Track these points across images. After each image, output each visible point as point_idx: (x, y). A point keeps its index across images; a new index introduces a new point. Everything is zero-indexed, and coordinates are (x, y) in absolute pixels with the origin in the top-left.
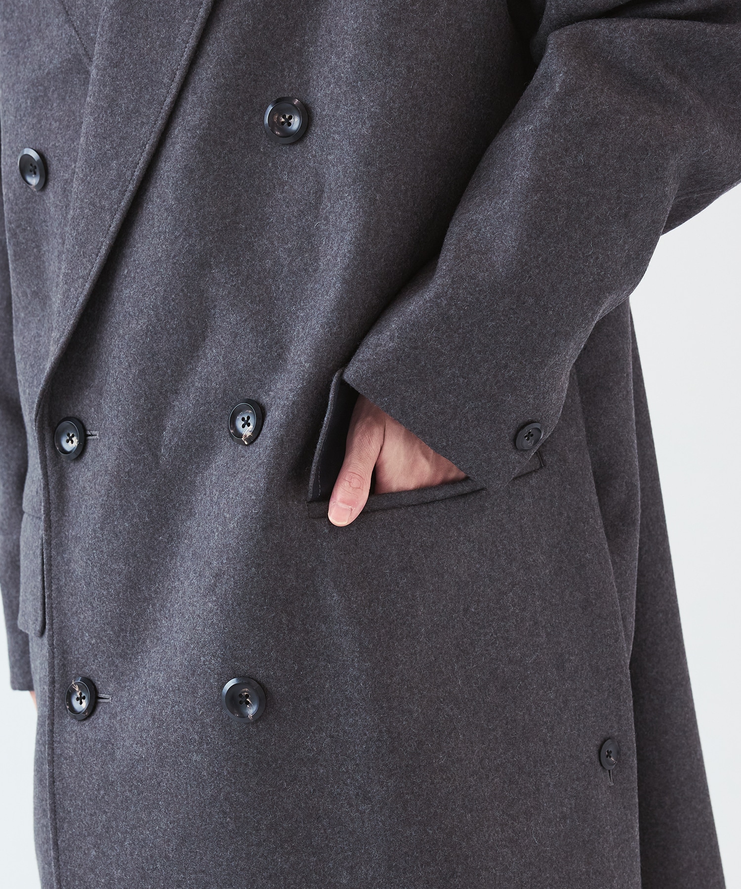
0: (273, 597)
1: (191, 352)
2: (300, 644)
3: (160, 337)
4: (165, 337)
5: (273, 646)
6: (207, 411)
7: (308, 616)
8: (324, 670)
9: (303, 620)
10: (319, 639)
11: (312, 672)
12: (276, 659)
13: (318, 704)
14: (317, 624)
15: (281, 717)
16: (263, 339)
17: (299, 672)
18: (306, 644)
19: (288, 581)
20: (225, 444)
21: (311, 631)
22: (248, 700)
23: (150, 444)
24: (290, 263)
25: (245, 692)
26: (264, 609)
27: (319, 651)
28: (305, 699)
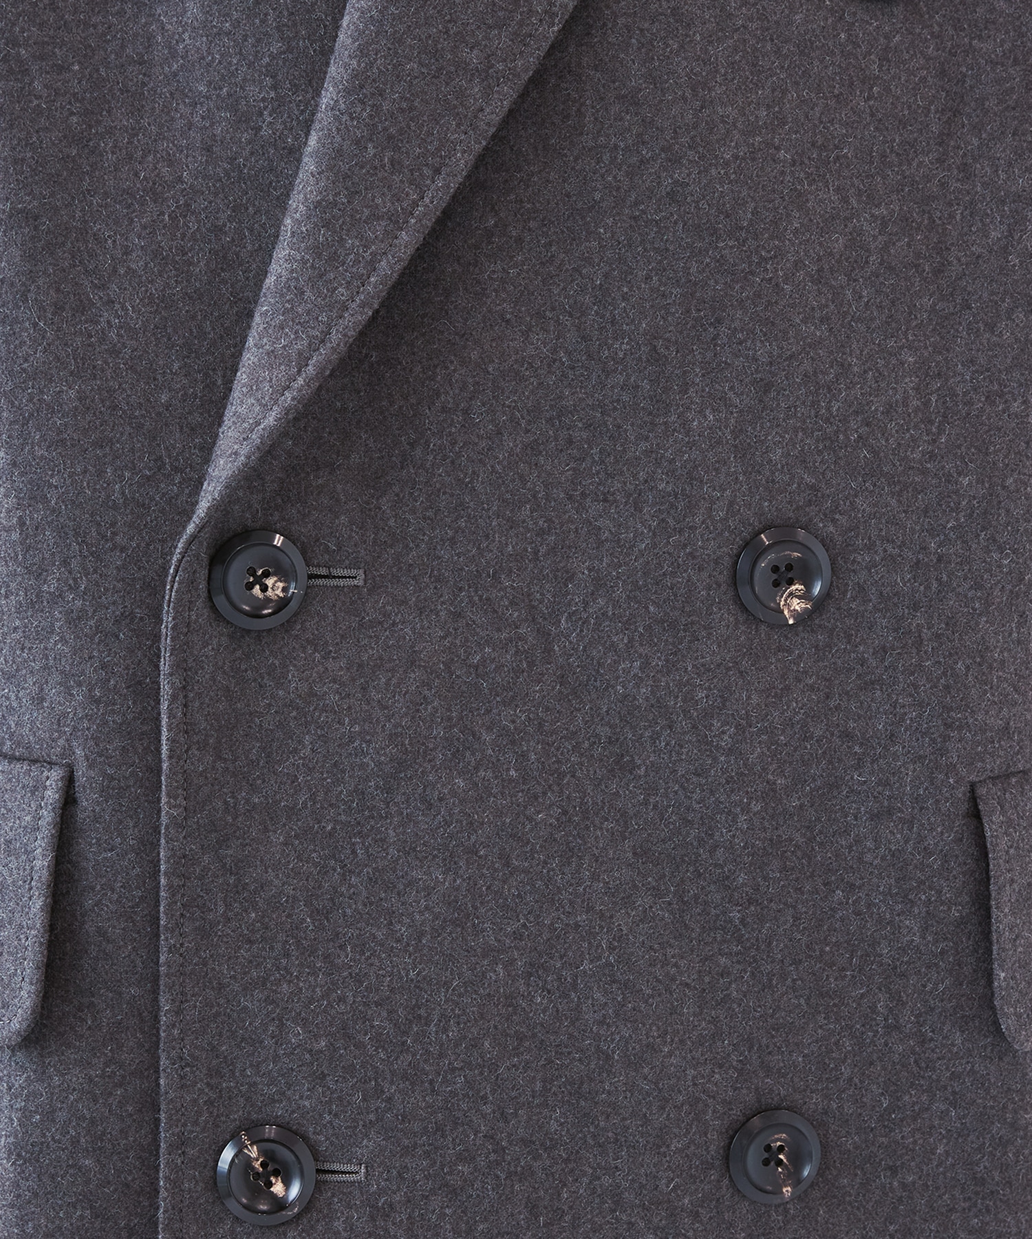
0: (868, 955)
1: (650, 414)
2: (903, 1060)
3: (582, 375)
4: (594, 376)
5: (849, 1052)
6: (685, 546)
7: (932, 1009)
8: (941, 1118)
9: (920, 1015)
10: (944, 1058)
11: (915, 1119)
12: (850, 1079)
13: (914, 1183)
14: (946, 1029)
15: (835, 1197)
16: (830, 401)
17: (890, 1114)
18: (916, 1062)
19: (905, 932)
20: (721, 618)
21: (932, 1039)
22: (781, 1157)
23: (534, 607)
24: (885, 248)
25: (778, 1140)
26: (846, 976)
27: (938, 1081)
28: (890, 1168)
